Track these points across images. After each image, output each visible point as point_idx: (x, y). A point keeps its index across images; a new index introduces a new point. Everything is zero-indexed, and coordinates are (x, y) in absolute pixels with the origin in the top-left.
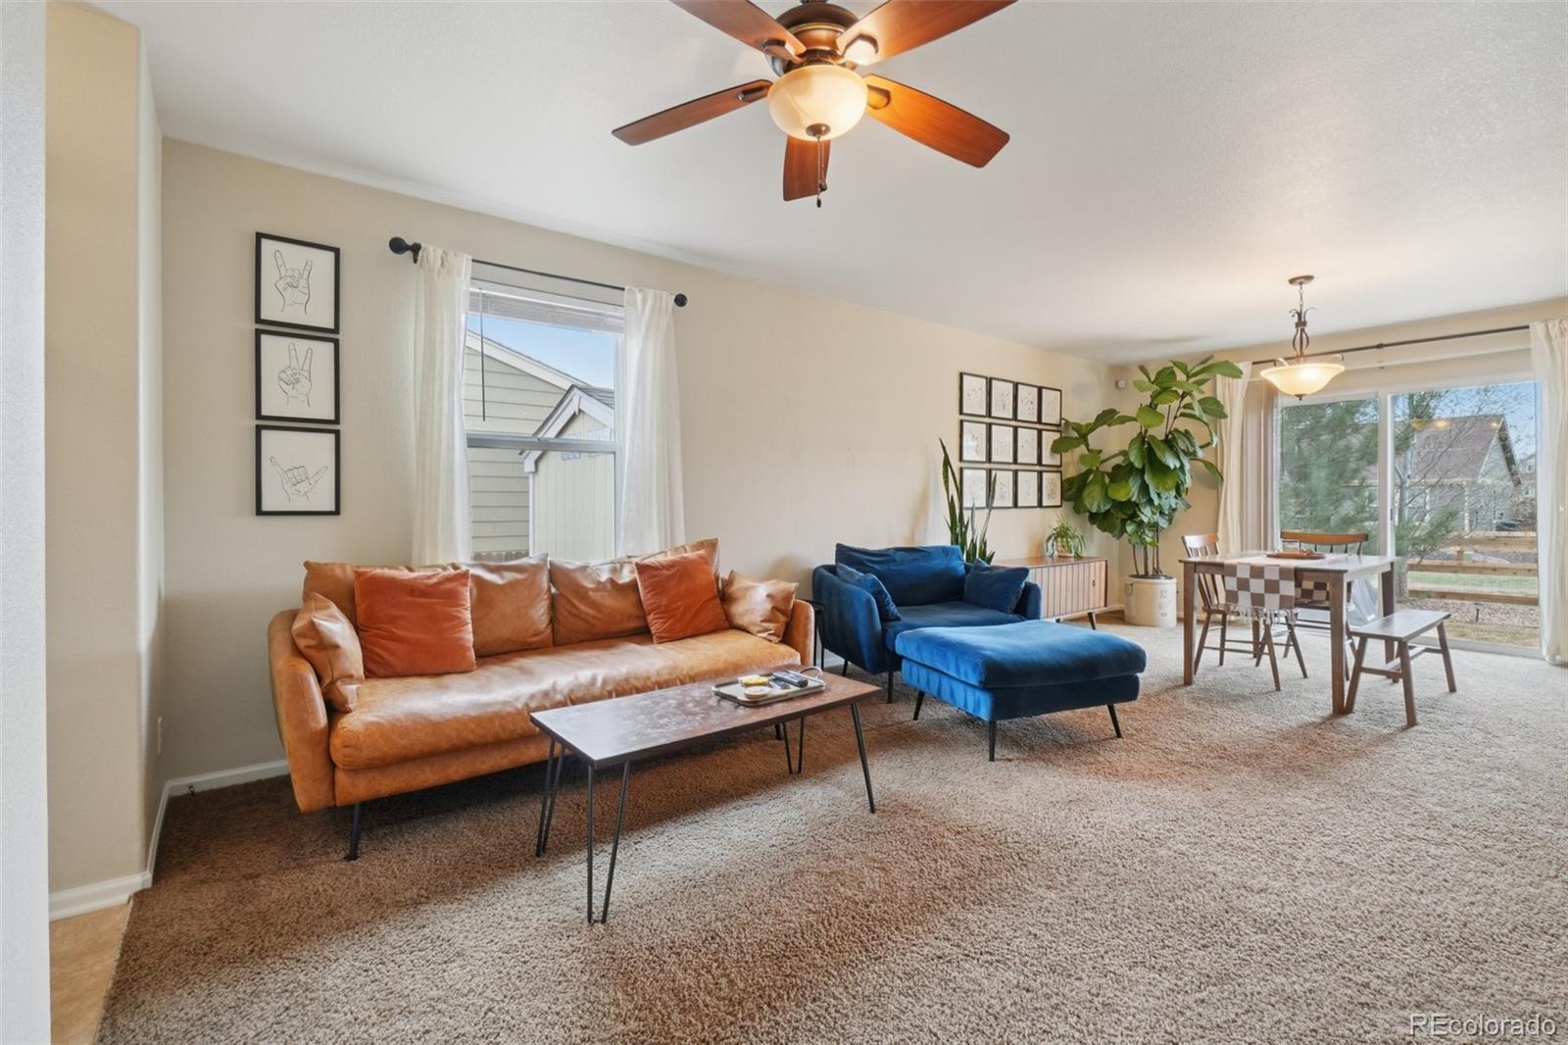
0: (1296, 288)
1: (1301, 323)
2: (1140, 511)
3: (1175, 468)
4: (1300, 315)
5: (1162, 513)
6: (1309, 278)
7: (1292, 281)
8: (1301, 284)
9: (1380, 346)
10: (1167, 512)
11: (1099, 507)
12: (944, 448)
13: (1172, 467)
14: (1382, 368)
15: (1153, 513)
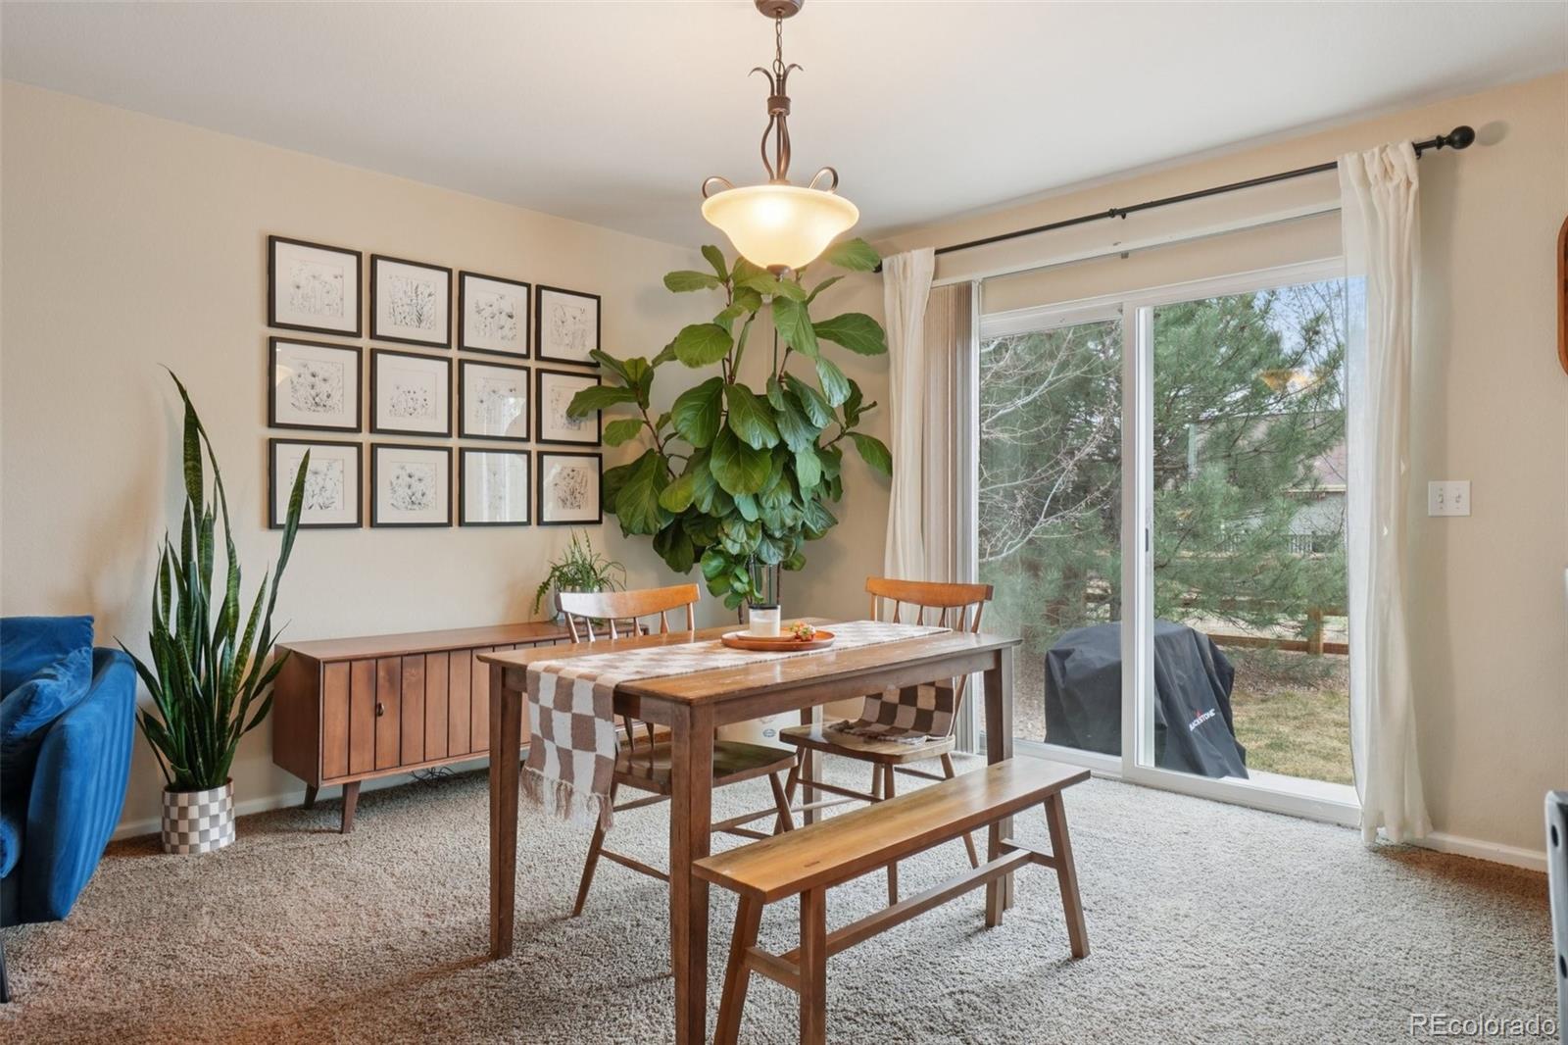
3: (765, 449)
5: (768, 535)
10: (778, 534)
12: (183, 393)
13: (756, 445)
14: (1125, 255)
15: (750, 537)
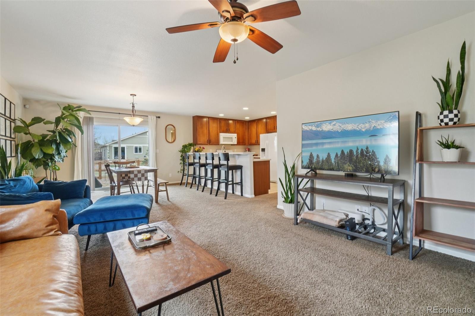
0: (132, 97)
1: (133, 107)
2: (55, 157)
4: (133, 104)
6: (135, 95)
7: (131, 95)
8: (133, 96)
9: (119, 113)
10: (62, 158)
11: (39, 156)
13: (70, 141)
14: (119, 119)
